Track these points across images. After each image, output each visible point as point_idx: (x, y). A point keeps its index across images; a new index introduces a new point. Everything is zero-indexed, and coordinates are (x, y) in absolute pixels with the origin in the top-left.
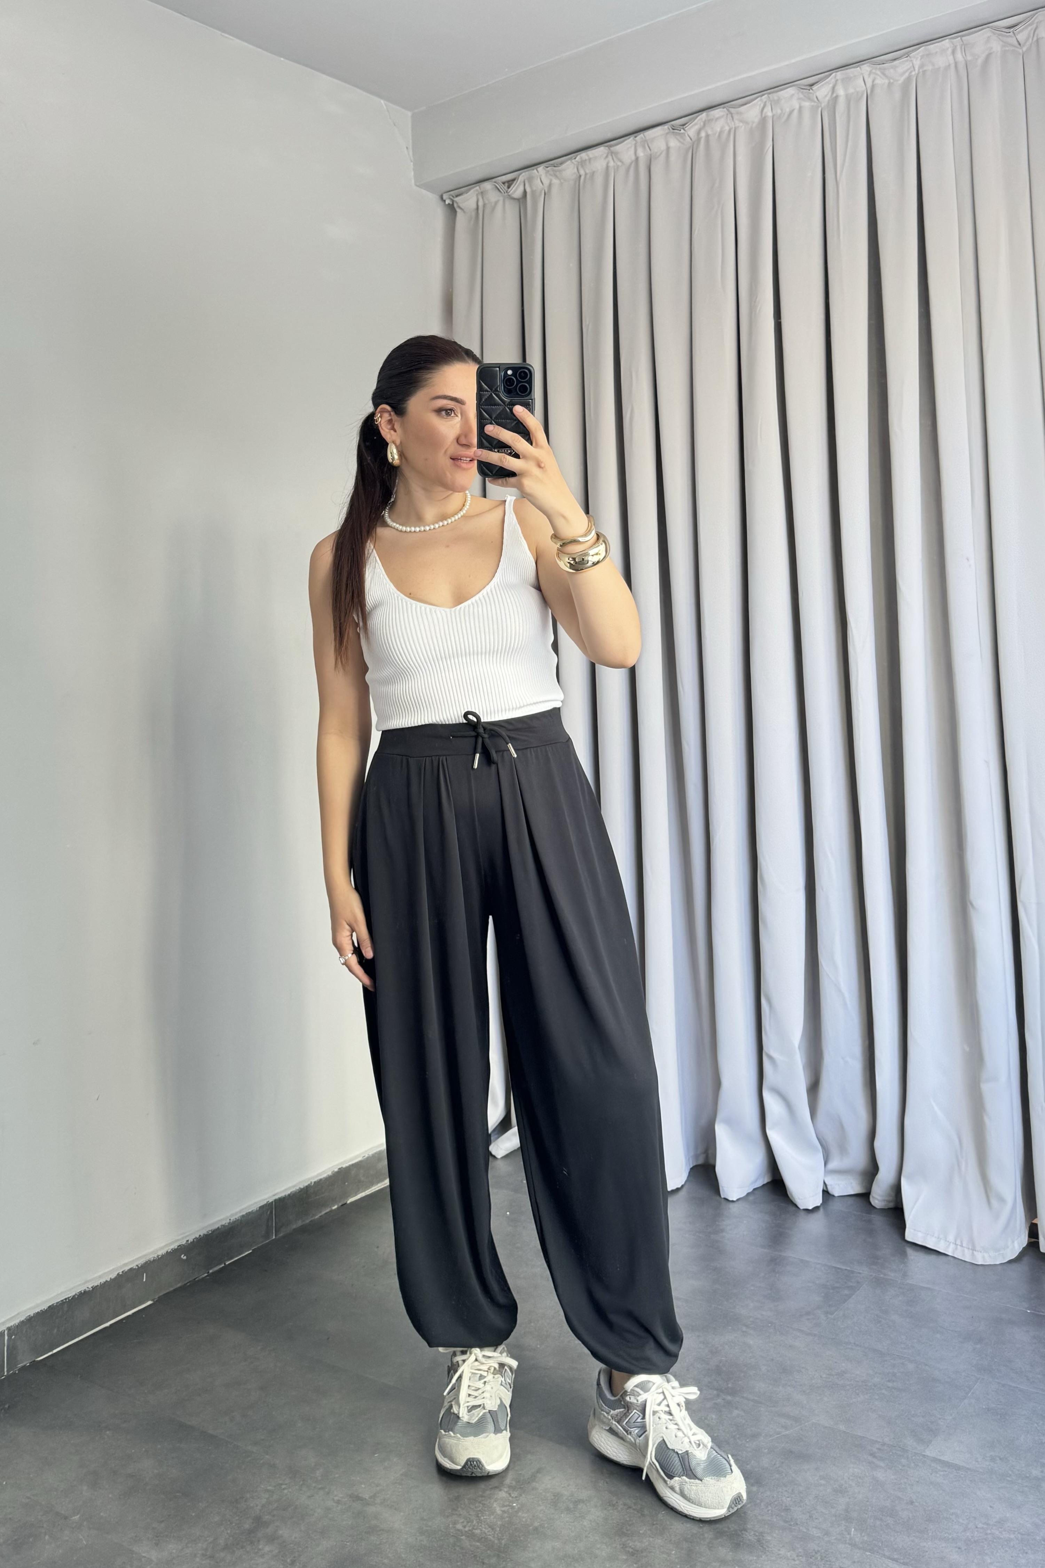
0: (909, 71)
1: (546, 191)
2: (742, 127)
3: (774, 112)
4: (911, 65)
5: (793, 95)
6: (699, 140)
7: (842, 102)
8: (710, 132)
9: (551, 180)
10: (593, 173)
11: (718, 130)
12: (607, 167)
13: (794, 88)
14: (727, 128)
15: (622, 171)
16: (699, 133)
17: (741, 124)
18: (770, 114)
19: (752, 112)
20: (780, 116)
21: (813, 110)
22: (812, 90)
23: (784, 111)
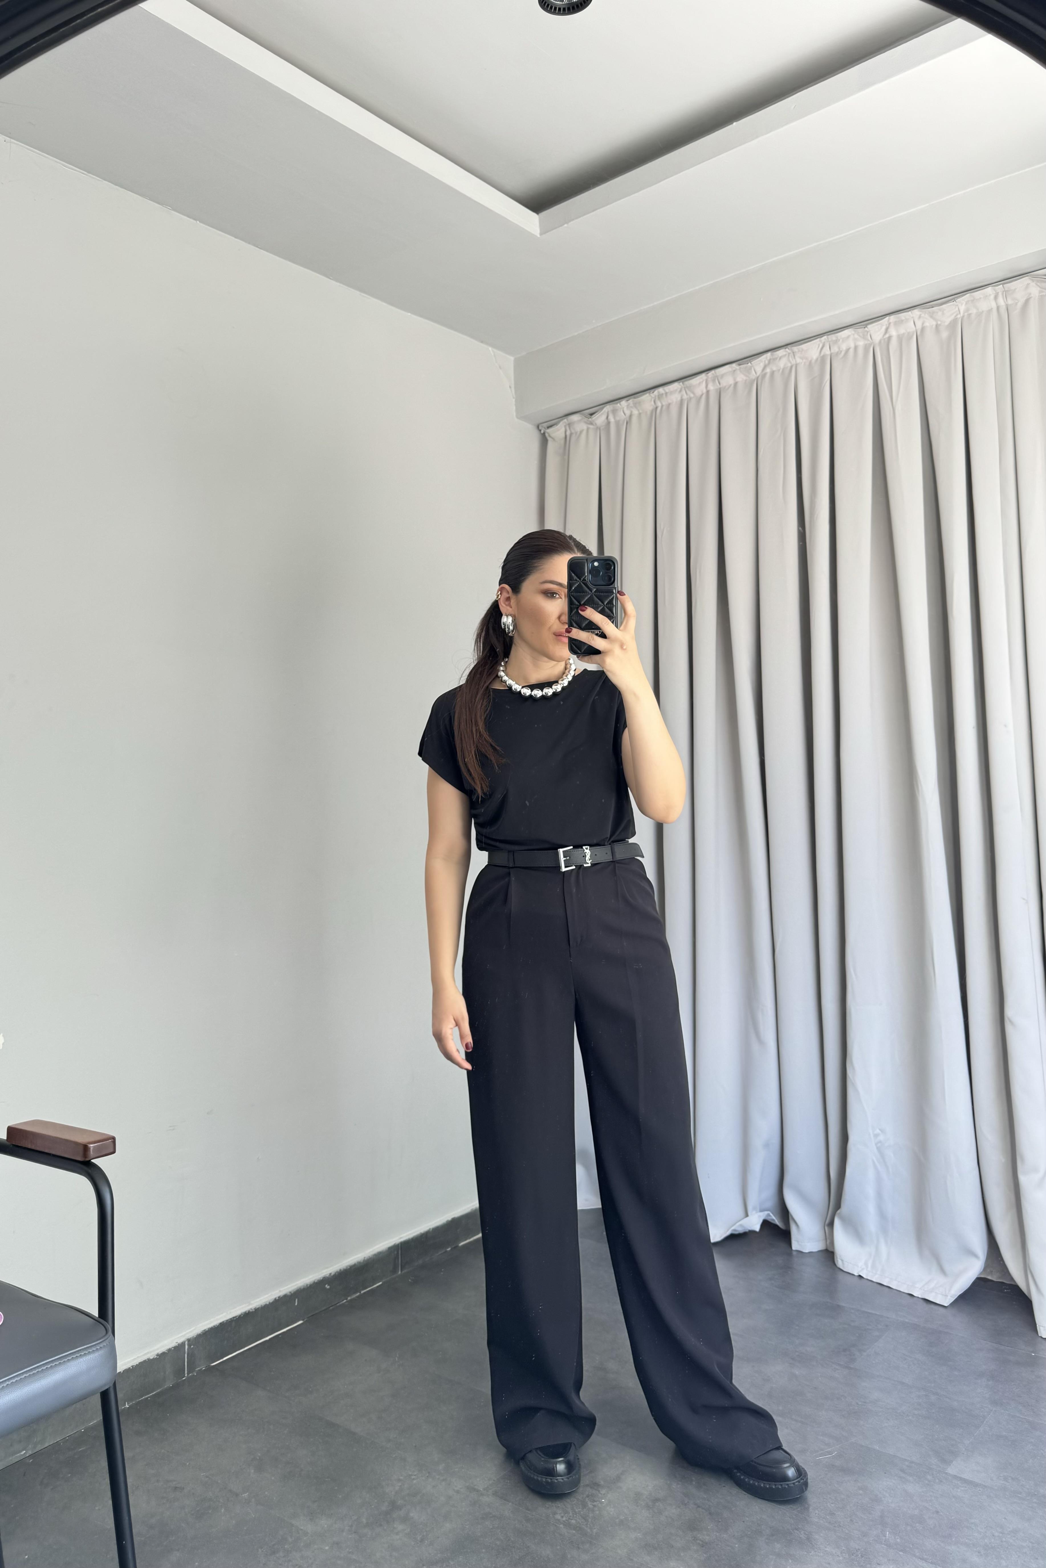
0: (955, 314)
1: (627, 420)
2: (802, 363)
3: (832, 351)
4: (957, 309)
5: (848, 337)
6: (764, 376)
7: (894, 341)
8: (774, 369)
9: (631, 412)
10: (669, 405)
12: (681, 400)
13: (850, 330)
14: (789, 365)
15: (694, 402)
18: (828, 352)
19: (812, 350)
20: (837, 354)
21: (866, 348)
22: (866, 331)
23: (841, 349)
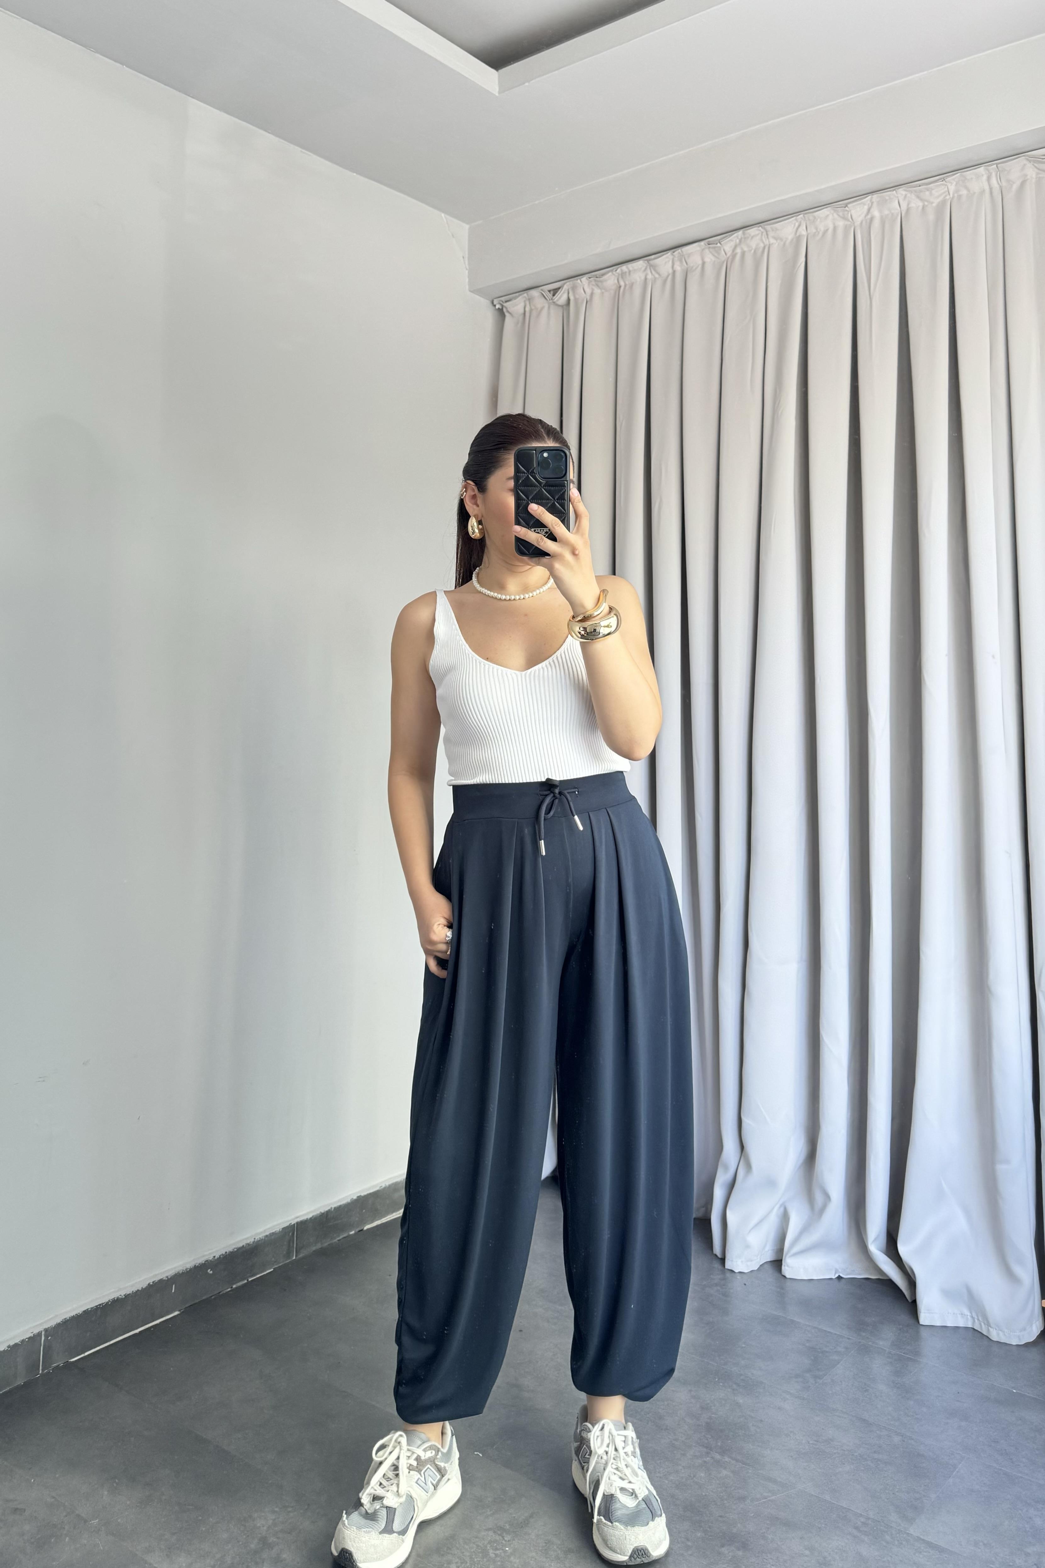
0: (944, 195)
1: (588, 299)
2: (775, 244)
3: (809, 231)
4: (946, 189)
5: (828, 216)
6: (734, 256)
7: (876, 224)
8: (746, 249)
9: (593, 290)
12: (646, 279)
13: (829, 209)
14: (762, 245)
15: (659, 283)
16: (734, 249)
17: (775, 241)
18: (804, 233)
19: (787, 229)
20: (815, 235)
21: (846, 229)
22: (847, 211)
23: (819, 230)
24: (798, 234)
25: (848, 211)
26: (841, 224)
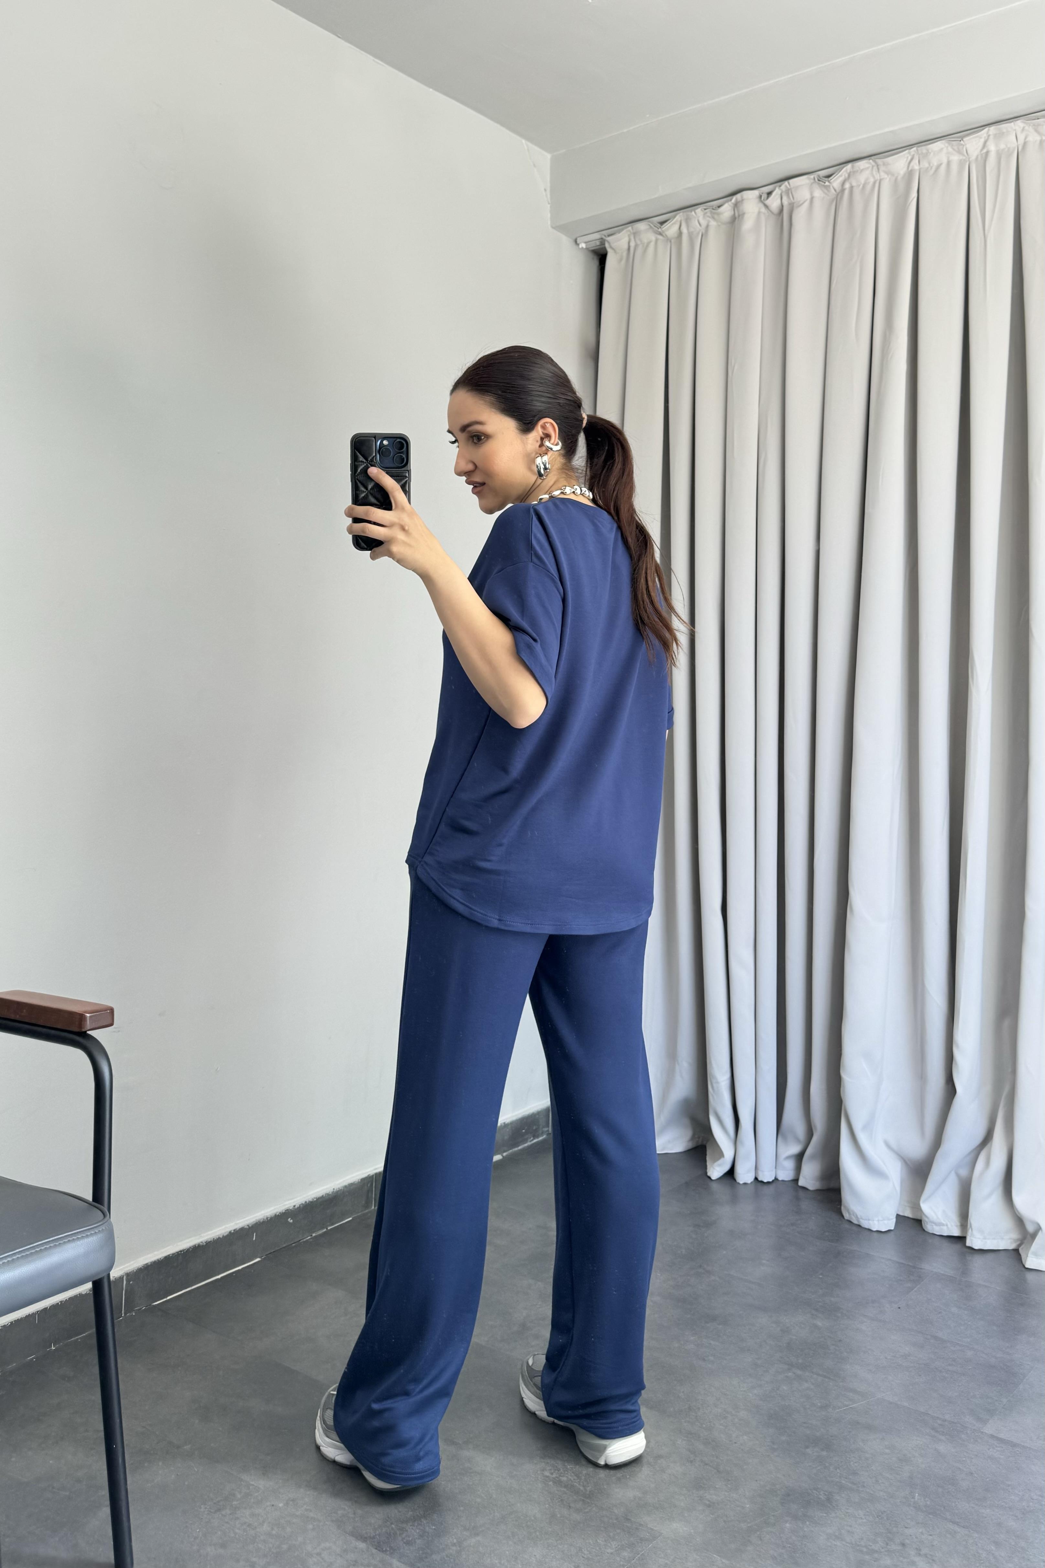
1: (703, 232)
2: (887, 178)
3: (921, 166)
5: (942, 149)
6: (843, 190)
7: (992, 157)
8: (854, 184)
9: (709, 222)
11: (863, 182)
13: (943, 141)
14: (872, 180)
16: (843, 183)
17: (886, 176)
18: (917, 167)
19: (899, 164)
20: (927, 170)
21: (961, 163)
22: (962, 145)
23: (931, 165)
24: (910, 169)
25: (964, 145)
26: (955, 158)
